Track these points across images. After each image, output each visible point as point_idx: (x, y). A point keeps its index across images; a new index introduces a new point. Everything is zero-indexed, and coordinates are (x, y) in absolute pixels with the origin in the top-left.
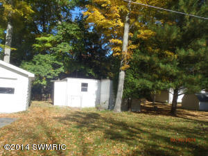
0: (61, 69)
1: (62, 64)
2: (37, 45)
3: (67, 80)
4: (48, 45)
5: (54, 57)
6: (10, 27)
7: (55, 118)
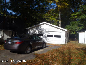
0: (82, 27)
1: (82, 24)
2: (71, 18)
3: (84, 32)
4: (76, 17)
5: (79, 22)
6: (60, 13)
7: (76, 48)
